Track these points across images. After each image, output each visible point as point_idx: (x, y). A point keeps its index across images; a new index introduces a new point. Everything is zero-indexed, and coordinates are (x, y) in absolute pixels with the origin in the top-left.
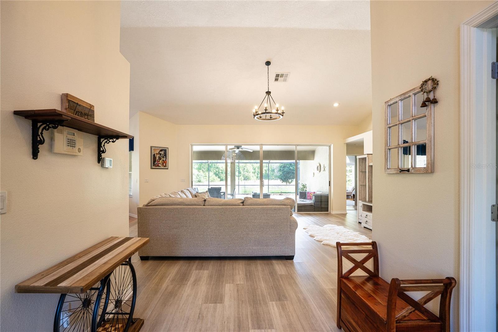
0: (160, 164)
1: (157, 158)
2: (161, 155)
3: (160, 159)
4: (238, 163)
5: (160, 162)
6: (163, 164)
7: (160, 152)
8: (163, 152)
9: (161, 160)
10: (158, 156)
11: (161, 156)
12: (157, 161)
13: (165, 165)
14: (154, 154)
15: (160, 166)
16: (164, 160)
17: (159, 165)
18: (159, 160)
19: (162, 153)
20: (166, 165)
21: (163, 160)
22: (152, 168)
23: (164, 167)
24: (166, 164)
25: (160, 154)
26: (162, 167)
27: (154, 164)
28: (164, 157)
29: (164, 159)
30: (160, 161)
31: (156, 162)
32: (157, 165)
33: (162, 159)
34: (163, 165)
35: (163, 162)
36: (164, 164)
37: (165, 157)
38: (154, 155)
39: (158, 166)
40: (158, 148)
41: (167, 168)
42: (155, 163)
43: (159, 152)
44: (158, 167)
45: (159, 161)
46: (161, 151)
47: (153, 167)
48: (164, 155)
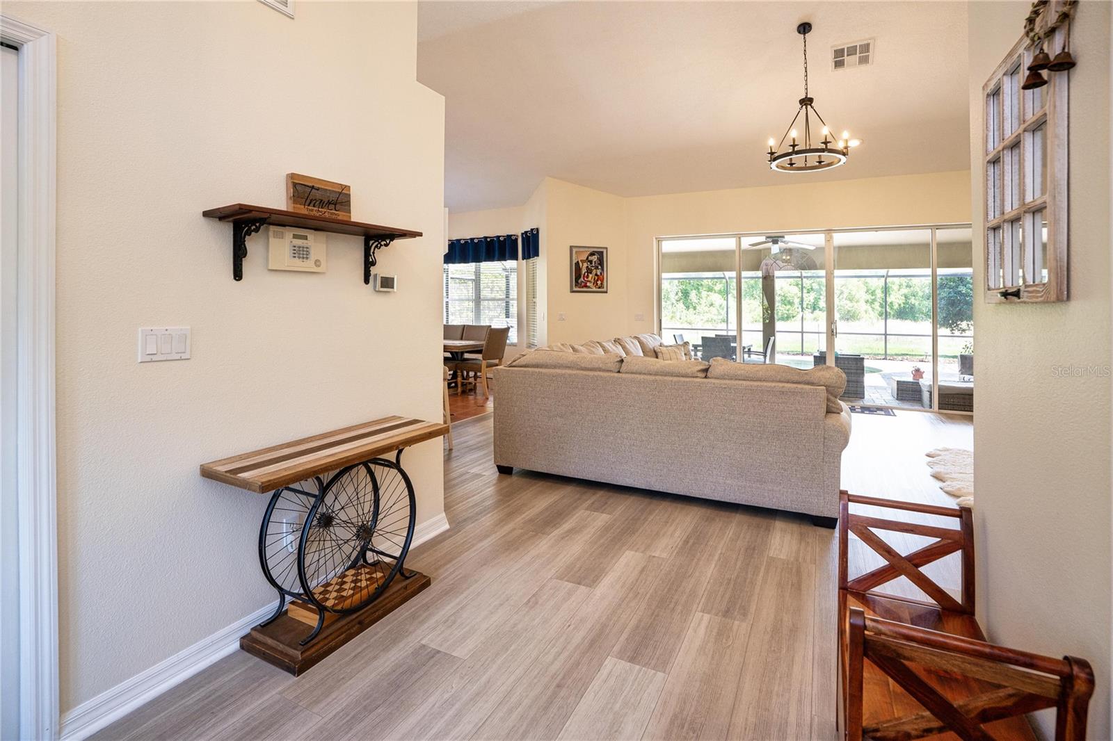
0: (590, 281)
1: (584, 271)
2: (591, 263)
3: (589, 271)
4: (800, 277)
5: (590, 279)
6: (595, 283)
7: (590, 258)
8: (597, 257)
9: (591, 273)
10: (585, 265)
11: (593, 266)
12: (584, 276)
13: (600, 285)
14: (578, 262)
15: (589, 287)
16: (599, 274)
17: (588, 284)
18: (588, 275)
19: (595, 258)
20: (602, 284)
21: (596, 275)
22: (572, 291)
23: (599, 288)
24: (602, 281)
25: (589, 261)
26: (594, 289)
27: (577, 282)
28: (598, 267)
29: (598, 271)
30: (590, 276)
31: (582, 279)
32: (583, 284)
33: (594, 272)
34: (597, 284)
35: (596, 278)
36: (599, 282)
37: (600, 267)
38: (577, 264)
39: (586, 286)
40: (587, 249)
41: (605, 289)
42: (579, 281)
43: (588, 258)
44: (585, 289)
45: (587, 278)
46: (592, 254)
47: (575, 289)
48: (599, 264)
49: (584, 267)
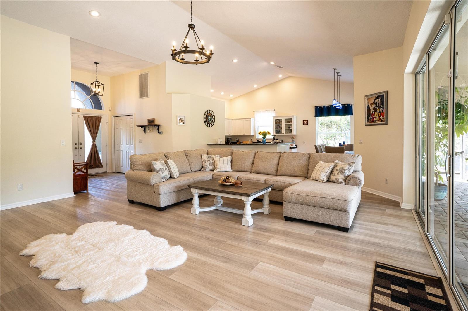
0: (375, 118)
1: (372, 110)
2: (376, 105)
3: (375, 110)
5: (376, 116)
7: (376, 101)
8: (379, 99)
9: (376, 112)
10: (373, 106)
11: (377, 107)
12: (372, 115)
14: (369, 105)
16: (381, 111)
17: (375, 120)
18: (374, 113)
19: (378, 101)
20: (383, 118)
21: (380, 112)
23: (382, 121)
24: (383, 116)
26: (378, 123)
28: (380, 107)
29: (381, 109)
30: (376, 113)
31: (371, 117)
32: (371, 120)
33: (378, 110)
34: (380, 119)
35: (380, 114)
36: (381, 117)
37: (382, 107)
38: (368, 107)
39: (373, 121)
40: (373, 96)
42: (369, 118)
43: (374, 101)
44: (372, 123)
45: (374, 115)
46: (377, 98)
47: (367, 124)
48: (381, 104)
49: (372, 108)
